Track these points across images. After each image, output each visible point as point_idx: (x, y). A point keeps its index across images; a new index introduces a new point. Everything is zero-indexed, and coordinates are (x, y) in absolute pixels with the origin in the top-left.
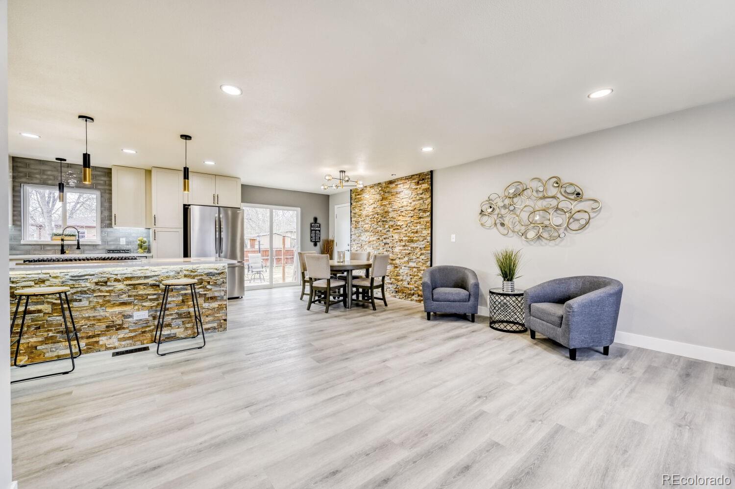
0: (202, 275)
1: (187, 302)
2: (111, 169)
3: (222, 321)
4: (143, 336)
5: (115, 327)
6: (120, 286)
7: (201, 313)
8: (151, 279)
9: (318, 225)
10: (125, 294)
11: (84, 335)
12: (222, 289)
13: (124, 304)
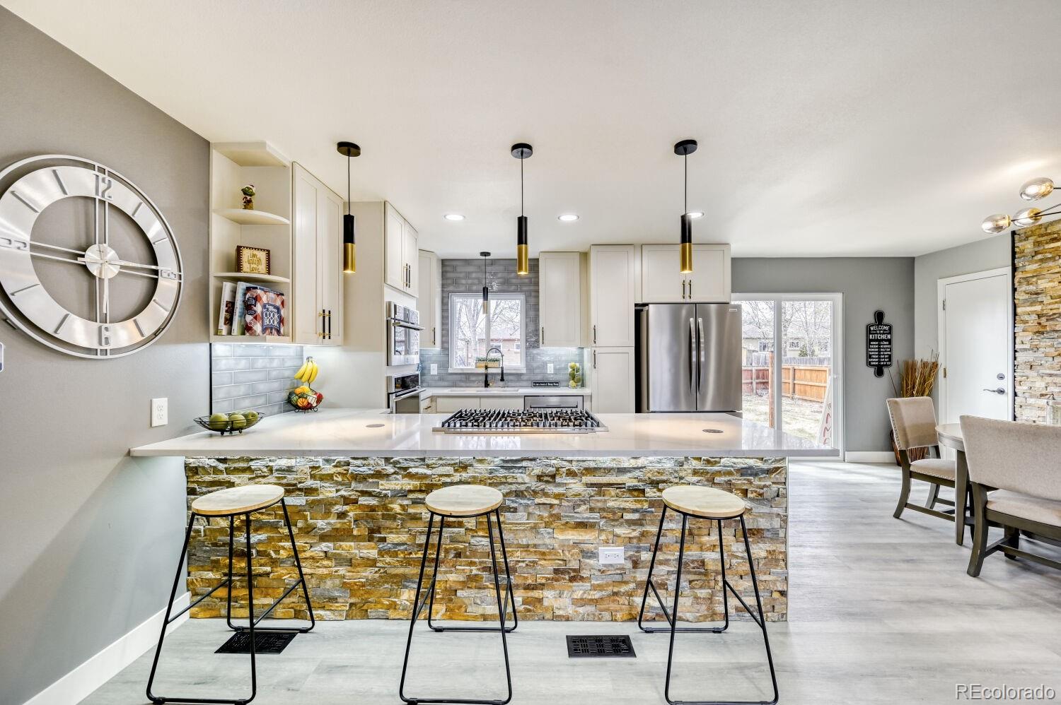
0: (730, 473)
1: (698, 535)
2: (538, 260)
3: (776, 595)
4: (614, 601)
5: (569, 573)
6: (576, 486)
7: (727, 566)
8: (629, 475)
9: (887, 328)
10: (585, 504)
11: (520, 581)
12: (775, 510)
13: (582, 525)
